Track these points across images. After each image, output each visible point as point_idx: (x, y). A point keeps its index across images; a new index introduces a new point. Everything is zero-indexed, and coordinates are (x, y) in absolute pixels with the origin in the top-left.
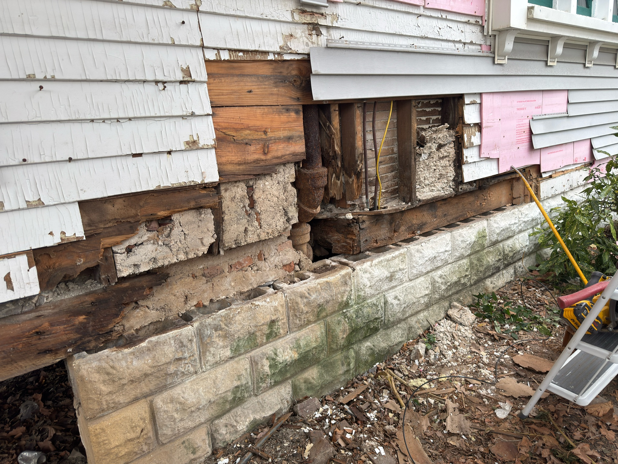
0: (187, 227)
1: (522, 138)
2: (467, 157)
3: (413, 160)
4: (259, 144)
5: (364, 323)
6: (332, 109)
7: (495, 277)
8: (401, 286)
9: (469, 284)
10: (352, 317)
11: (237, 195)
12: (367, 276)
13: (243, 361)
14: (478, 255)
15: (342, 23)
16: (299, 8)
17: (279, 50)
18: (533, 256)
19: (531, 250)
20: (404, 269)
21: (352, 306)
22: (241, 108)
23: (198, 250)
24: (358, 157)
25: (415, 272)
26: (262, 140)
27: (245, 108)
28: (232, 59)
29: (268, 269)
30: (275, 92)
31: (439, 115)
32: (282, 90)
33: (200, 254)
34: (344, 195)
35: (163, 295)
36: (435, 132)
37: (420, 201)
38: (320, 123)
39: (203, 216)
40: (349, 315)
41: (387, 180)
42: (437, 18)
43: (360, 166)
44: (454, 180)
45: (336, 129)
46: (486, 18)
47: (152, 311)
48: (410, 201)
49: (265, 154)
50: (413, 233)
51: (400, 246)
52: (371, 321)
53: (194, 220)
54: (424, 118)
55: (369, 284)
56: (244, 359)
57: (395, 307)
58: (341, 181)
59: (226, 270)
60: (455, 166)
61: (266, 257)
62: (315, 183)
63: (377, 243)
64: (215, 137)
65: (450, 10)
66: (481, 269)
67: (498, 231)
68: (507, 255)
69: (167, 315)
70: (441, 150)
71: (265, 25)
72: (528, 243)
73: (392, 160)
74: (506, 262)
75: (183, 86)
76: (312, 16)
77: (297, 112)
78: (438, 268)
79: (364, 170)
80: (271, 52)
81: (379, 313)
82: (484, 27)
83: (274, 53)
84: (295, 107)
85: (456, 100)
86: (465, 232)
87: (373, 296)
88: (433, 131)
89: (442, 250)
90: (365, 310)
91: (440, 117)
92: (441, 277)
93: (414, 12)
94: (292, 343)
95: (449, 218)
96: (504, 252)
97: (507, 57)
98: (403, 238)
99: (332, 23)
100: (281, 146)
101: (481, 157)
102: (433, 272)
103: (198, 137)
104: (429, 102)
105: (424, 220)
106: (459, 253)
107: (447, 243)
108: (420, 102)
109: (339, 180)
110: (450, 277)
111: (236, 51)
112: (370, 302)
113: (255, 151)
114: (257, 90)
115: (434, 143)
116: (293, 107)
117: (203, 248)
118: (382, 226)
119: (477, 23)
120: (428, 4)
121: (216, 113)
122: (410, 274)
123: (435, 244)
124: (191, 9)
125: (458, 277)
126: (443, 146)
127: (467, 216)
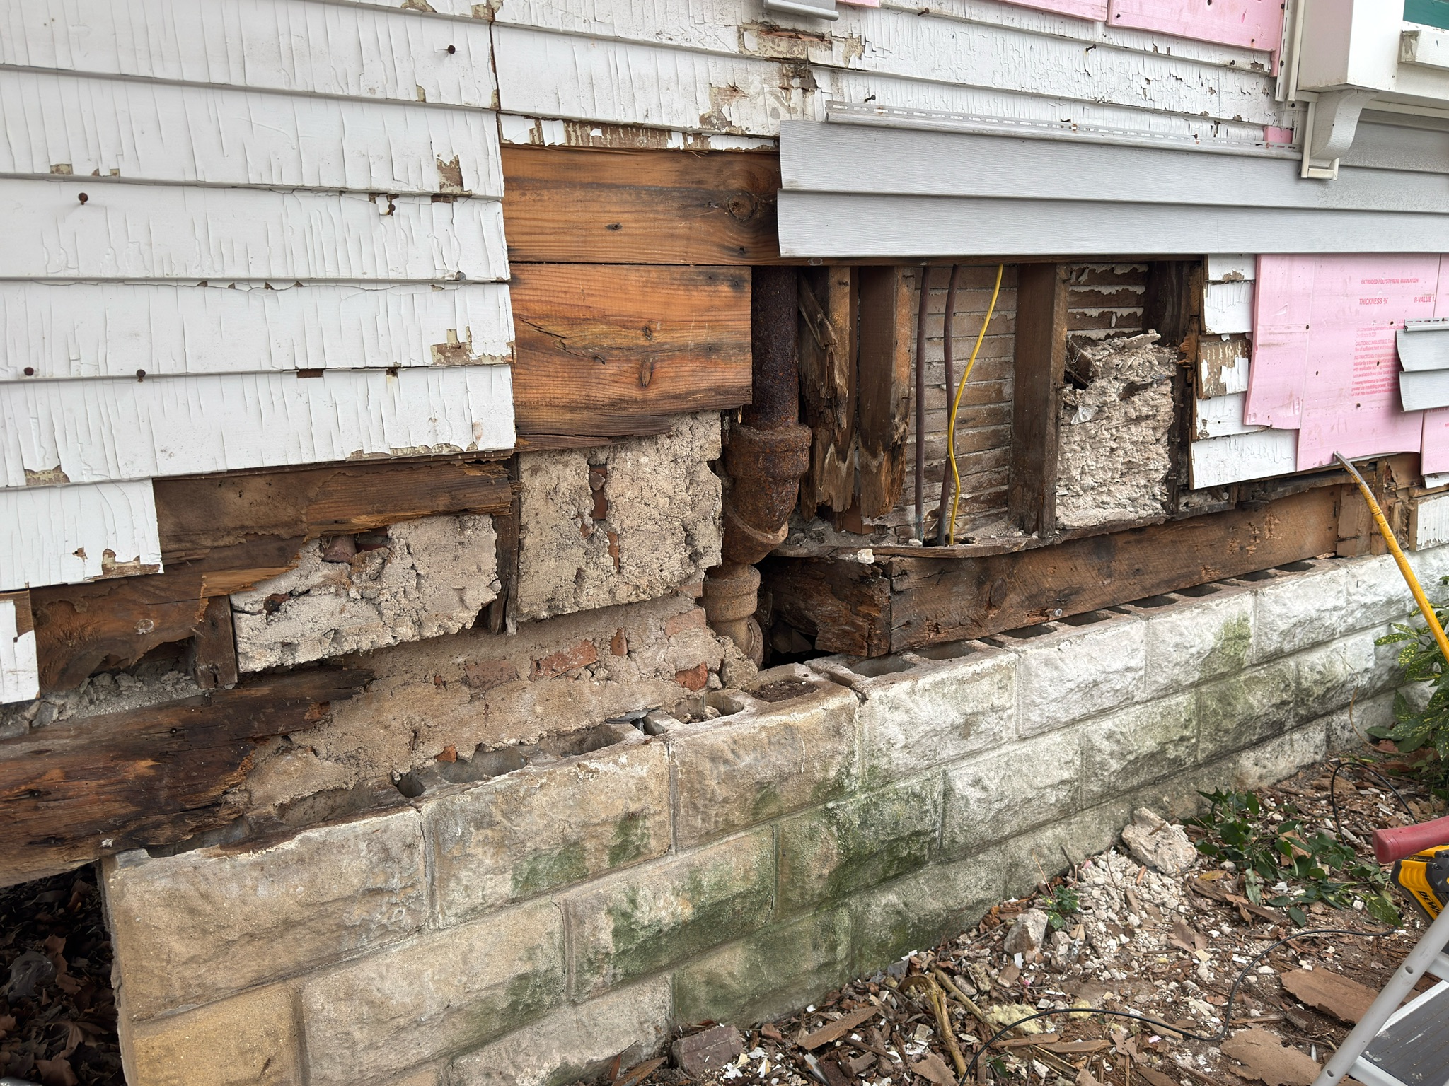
0: (425, 558)
1: (1370, 378)
2: (1205, 422)
3: (1051, 422)
4: (628, 361)
5: (883, 842)
6: (833, 280)
7: (1269, 749)
8: (995, 753)
9: (1189, 761)
10: (851, 823)
11: (564, 487)
12: (898, 719)
13: (545, 911)
14: (1222, 687)
15: (873, 61)
16: (761, 20)
17: (697, 126)
18: (1386, 702)
19: (1379, 684)
20: (1003, 709)
21: (852, 793)
22: (589, 267)
23: (450, 619)
24: (898, 406)
25: (1035, 717)
26: (637, 349)
27: (599, 268)
28: (573, 143)
29: (636, 678)
30: (681, 232)
31: (1137, 306)
32: (700, 226)
33: (455, 628)
34: (856, 501)
35: (357, 724)
36: (1121, 350)
37: (1064, 529)
38: (800, 313)
39: (469, 532)
40: (841, 816)
41: (978, 467)
42: (1144, 53)
43: (901, 430)
44: (1166, 481)
45: (839, 331)
46: (1283, 57)
47: (325, 763)
48: (1036, 528)
49: (643, 385)
50: (1041, 614)
51: (1001, 644)
52: (902, 839)
53: (444, 543)
54: (1094, 312)
55: (902, 740)
56: (547, 906)
57: (974, 806)
58: (851, 463)
59: (525, 672)
60: (1170, 443)
61: (633, 645)
62: (775, 466)
63: (938, 632)
64: (513, 338)
65: (1181, 33)
66: (1229, 724)
67: (1283, 626)
68: (1308, 692)
69: (363, 774)
70: (1136, 399)
71: (666, 61)
72: (1371, 665)
73: (996, 416)
74: (1302, 712)
75: (441, 208)
76: (793, 41)
77: (736, 284)
78: (1103, 713)
79: (911, 440)
80: (678, 130)
81: (927, 820)
82: (1275, 79)
83: (685, 133)
84: (732, 271)
85: (1186, 270)
86: (1186, 623)
87: (911, 772)
88: (1115, 347)
89: (1118, 665)
90: (888, 809)
91: (1139, 311)
92: (1110, 736)
93: (1074, 35)
94: (680, 877)
95: (1149, 580)
96: (1298, 683)
97: (1337, 162)
98: (1011, 625)
99: (847, 59)
100: (687, 369)
101: (1248, 423)
102: (1089, 722)
103: (470, 336)
104: (1113, 269)
105: (1076, 580)
106: (1166, 678)
107: (1135, 646)
108: (1084, 269)
109: (844, 462)
110: (1135, 740)
111: (584, 123)
112: (904, 788)
113: (616, 378)
114: (634, 225)
115: (1116, 378)
116: (725, 271)
117: (463, 615)
118: (955, 589)
119: (1256, 69)
120: (1118, 16)
121: (522, 277)
122: (1021, 721)
123: (1097, 648)
124: (474, 17)
125: (1158, 740)
126: (1141, 390)
127: (1200, 578)
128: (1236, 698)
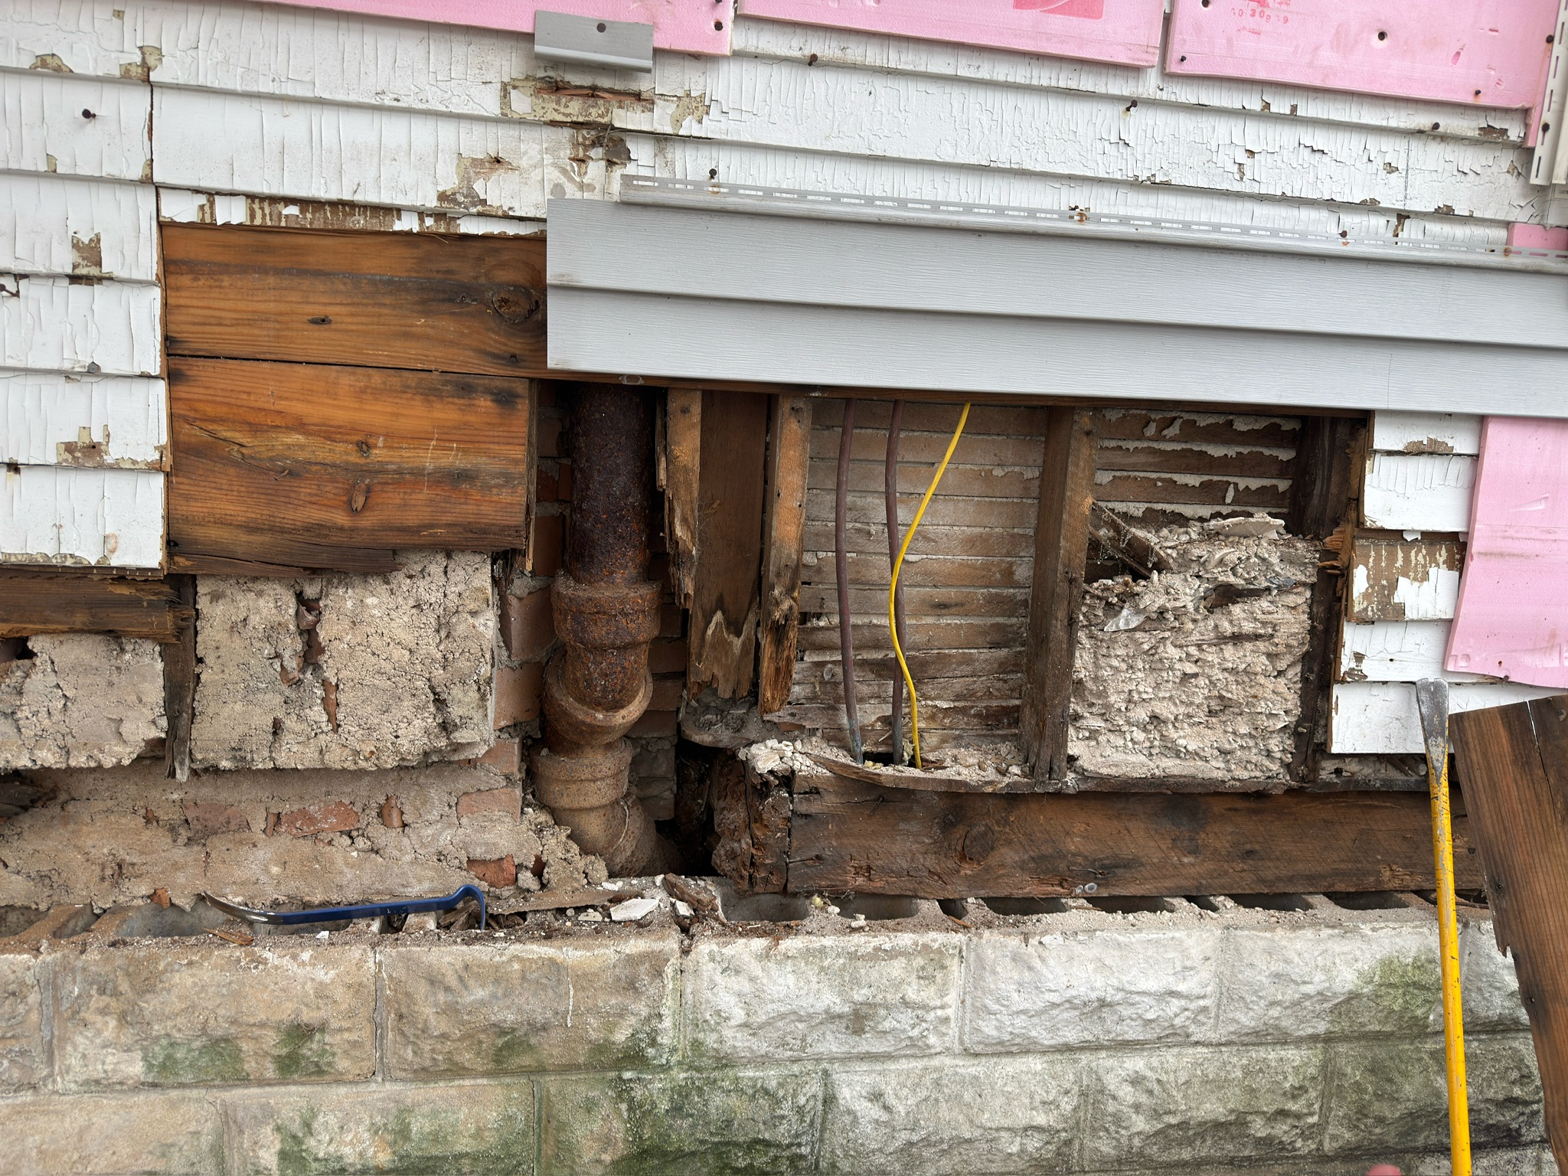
0: (72, 678)
2: (1359, 657)
4: (334, 480)
5: (702, 1142)
6: (674, 404)
8: (919, 1064)
9: (1303, 1148)
10: (654, 1105)
11: (254, 620)
12: (736, 987)
13: (193, 1107)
14: (1380, 1052)
15: (723, 126)
16: (541, 74)
17: (432, 203)
20: (928, 1007)
21: (666, 1068)
22: (283, 366)
23: (102, 751)
24: (778, 575)
25: (989, 1029)
26: (347, 468)
27: (297, 367)
28: (258, 222)
29: (408, 858)
30: (419, 330)
31: (1281, 476)
32: (448, 326)
33: (108, 762)
35: (50, 843)
36: (1211, 537)
37: (1085, 774)
39: (127, 656)
40: (640, 1093)
41: (967, 669)
42: (1243, 113)
43: (785, 607)
44: (1291, 733)
45: (680, 470)
46: (1548, 118)
49: (353, 512)
50: (1060, 884)
52: (737, 1144)
53: (95, 664)
54: (1193, 480)
55: (739, 1015)
56: (198, 1100)
57: (867, 1127)
58: (749, 639)
59: (258, 824)
61: (407, 818)
63: (870, 878)
64: (164, 439)
65: (1318, 83)
66: (1387, 1110)
70: (1233, 609)
73: (997, 604)
75: (79, 291)
76: (591, 101)
77: (504, 399)
78: (1123, 1046)
80: (411, 209)
81: (781, 1129)
82: (1530, 151)
83: (422, 214)
84: (498, 383)
85: (1343, 431)
87: (763, 1061)
88: (1205, 532)
89: (1153, 984)
90: (717, 1100)
92: (1136, 1081)
93: (1101, 89)
94: (384, 1112)
95: (1271, 870)
98: (1002, 891)
99: (678, 122)
100: (420, 496)
101: (1450, 668)
102: (1103, 1054)
103: (108, 436)
104: (1231, 423)
105: (1128, 849)
106: (1253, 1018)
107: (1188, 963)
108: (1175, 419)
109: (738, 635)
110: (1185, 1097)
111: (274, 200)
112: (750, 1079)
113: (314, 499)
114: (350, 320)
115: (1198, 577)
116: (487, 382)
117: (118, 749)
118: (902, 826)
119: (1491, 137)
120: (1183, 59)
121: (190, 373)
122: (967, 1029)
123: (1116, 953)
124: (122, 77)
125: (1230, 1106)
126: (1247, 596)
127: (1379, 882)
128: (1405, 1074)
